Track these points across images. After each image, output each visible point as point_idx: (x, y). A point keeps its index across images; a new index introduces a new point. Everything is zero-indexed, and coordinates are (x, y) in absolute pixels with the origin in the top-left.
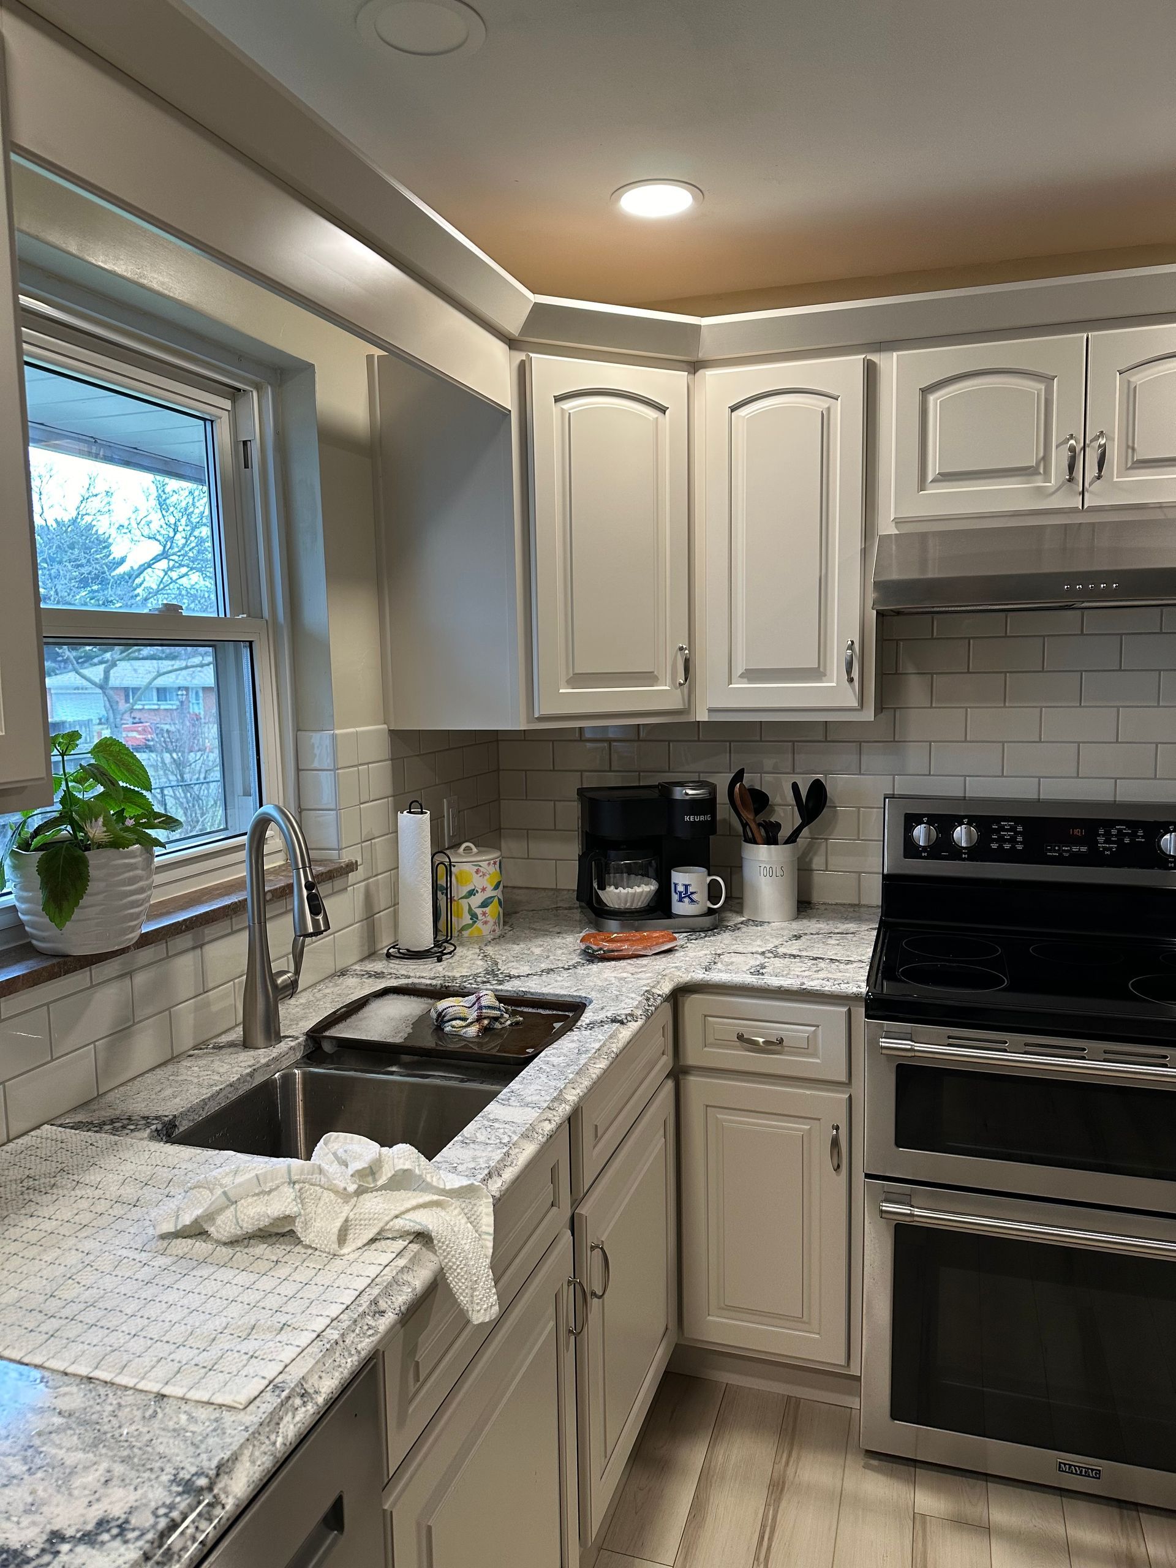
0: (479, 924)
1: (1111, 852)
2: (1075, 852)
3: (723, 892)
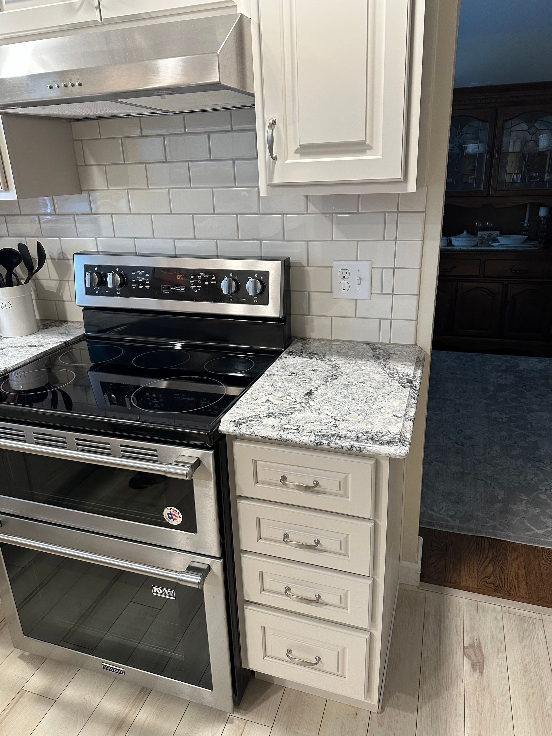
1: (198, 291)
2: (178, 290)
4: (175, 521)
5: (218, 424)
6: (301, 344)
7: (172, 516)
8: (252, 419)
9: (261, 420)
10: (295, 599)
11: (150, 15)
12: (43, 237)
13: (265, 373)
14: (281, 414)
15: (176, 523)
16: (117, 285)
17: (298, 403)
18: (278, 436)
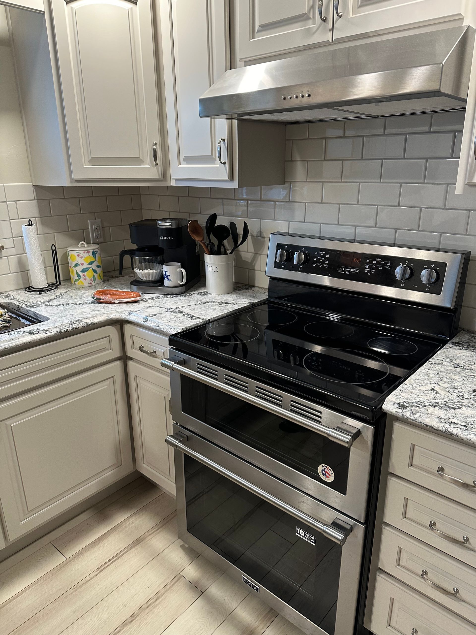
0: (81, 280)
1: (371, 273)
2: (352, 272)
3: (185, 277)
4: (327, 478)
5: (382, 403)
6: (467, 337)
7: (325, 473)
8: (416, 405)
9: (427, 408)
10: (431, 585)
11: (377, 33)
12: (248, 218)
13: (429, 360)
14: (447, 406)
15: (328, 480)
16: (301, 262)
17: (466, 399)
18: (444, 428)
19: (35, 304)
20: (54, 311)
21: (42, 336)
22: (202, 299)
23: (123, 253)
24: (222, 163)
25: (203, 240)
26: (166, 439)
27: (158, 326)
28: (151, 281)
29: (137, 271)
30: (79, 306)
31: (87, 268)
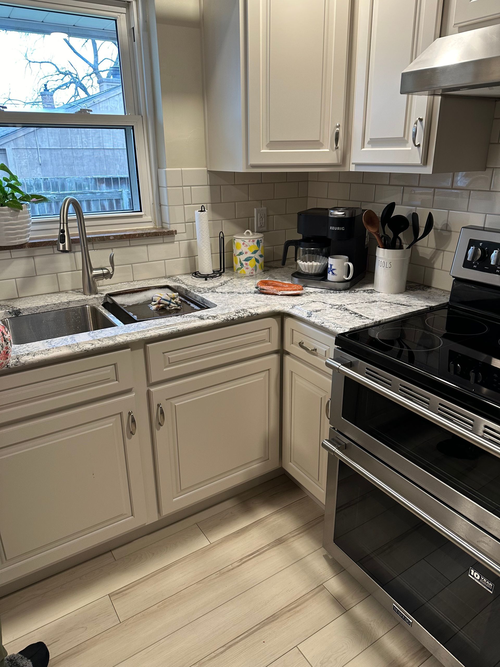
0: (244, 269)
3: (352, 271)
12: (434, 208)
19: (202, 290)
20: (220, 298)
21: (211, 322)
22: (369, 297)
23: (289, 243)
24: (416, 146)
25: (378, 231)
26: (323, 443)
27: (323, 323)
28: (313, 274)
29: (300, 262)
30: (243, 295)
31: (250, 257)
